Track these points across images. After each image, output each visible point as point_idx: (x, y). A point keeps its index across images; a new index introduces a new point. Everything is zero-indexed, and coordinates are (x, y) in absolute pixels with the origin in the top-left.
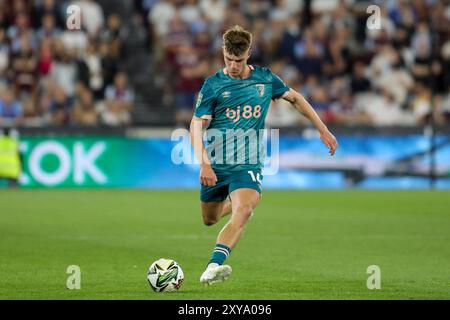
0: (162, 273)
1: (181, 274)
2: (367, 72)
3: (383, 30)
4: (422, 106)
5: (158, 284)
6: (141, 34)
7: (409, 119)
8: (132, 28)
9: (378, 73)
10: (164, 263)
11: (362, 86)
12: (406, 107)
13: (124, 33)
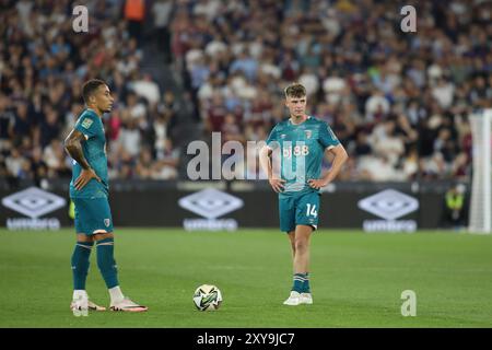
0: (205, 296)
1: (219, 298)
2: (370, 140)
3: (380, 106)
4: (411, 166)
5: (202, 304)
6: (190, 107)
7: (401, 176)
8: (183, 103)
9: (377, 140)
10: (207, 288)
11: (365, 150)
12: (399, 167)
13: (177, 107)
